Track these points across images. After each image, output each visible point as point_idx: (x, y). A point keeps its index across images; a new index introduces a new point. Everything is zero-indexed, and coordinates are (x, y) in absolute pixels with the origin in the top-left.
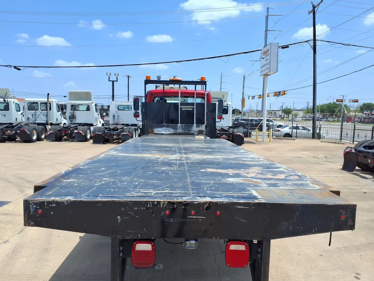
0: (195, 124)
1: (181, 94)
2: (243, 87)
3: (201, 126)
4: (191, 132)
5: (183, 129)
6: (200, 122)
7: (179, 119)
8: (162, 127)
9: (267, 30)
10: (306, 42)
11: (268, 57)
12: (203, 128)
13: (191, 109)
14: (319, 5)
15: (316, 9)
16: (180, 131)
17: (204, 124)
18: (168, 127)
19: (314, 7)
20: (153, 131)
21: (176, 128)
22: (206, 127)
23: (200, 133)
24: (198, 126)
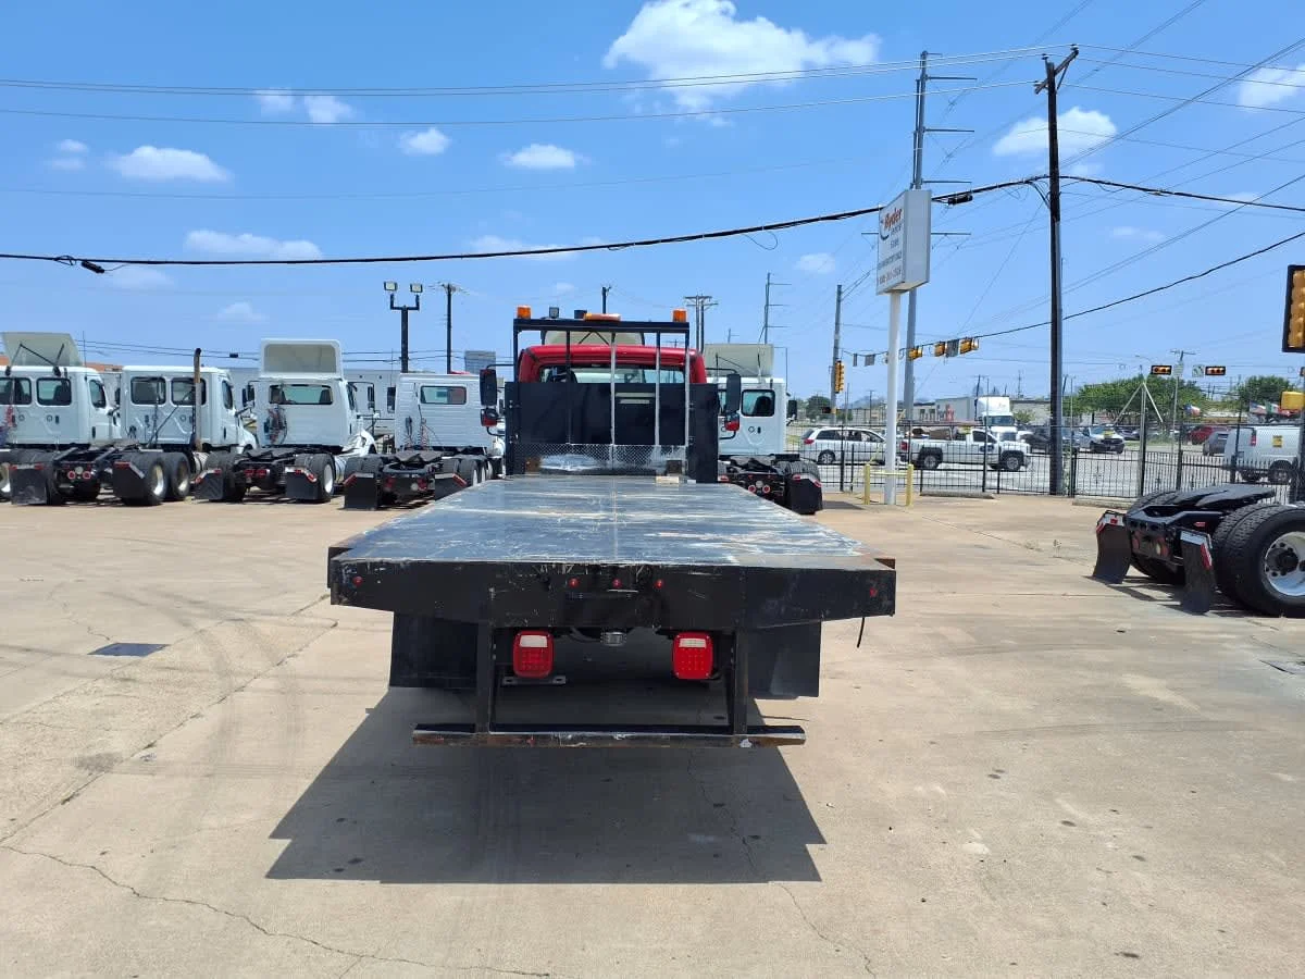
0: (657, 444)
1: (617, 358)
2: (837, 324)
3: (676, 449)
4: (645, 466)
5: (623, 457)
6: (671, 439)
7: (613, 430)
8: (563, 451)
9: (920, 130)
10: (1027, 182)
11: (900, 234)
12: (680, 454)
13: (647, 402)
14: (1066, 64)
15: (1057, 79)
16: (614, 462)
17: (684, 444)
18: (580, 450)
19: (1052, 72)
20: (537, 465)
21: (601, 455)
22: (690, 451)
23: (673, 468)
24: (665, 450)
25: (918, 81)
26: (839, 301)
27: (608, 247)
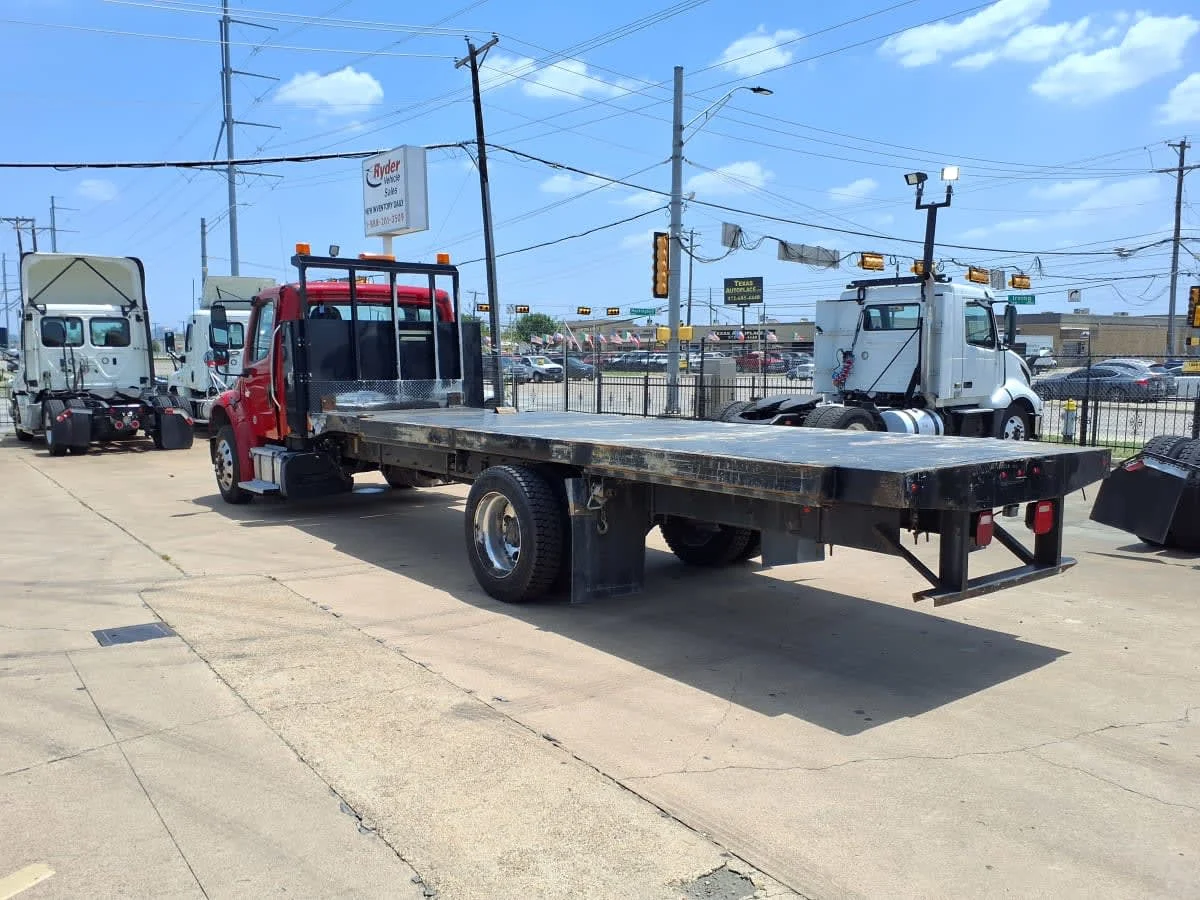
0: (438, 379)
1: (399, 297)
2: (204, 256)
3: (454, 382)
4: (430, 400)
5: (410, 392)
6: (451, 373)
7: (399, 366)
8: (356, 388)
9: (226, 71)
10: (460, 145)
11: (400, 185)
12: (457, 387)
13: (424, 339)
14: (487, 47)
15: (479, 58)
16: (402, 397)
17: (459, 378)
18: (369, 386)
19: (473, 53)
20: (333, 403)
21: (390, 391)
22: (464, 384)
23: (452, 400)
24: (446, 384)
25: (221, 22)
26: (203, 233)
27: (55, 166)
